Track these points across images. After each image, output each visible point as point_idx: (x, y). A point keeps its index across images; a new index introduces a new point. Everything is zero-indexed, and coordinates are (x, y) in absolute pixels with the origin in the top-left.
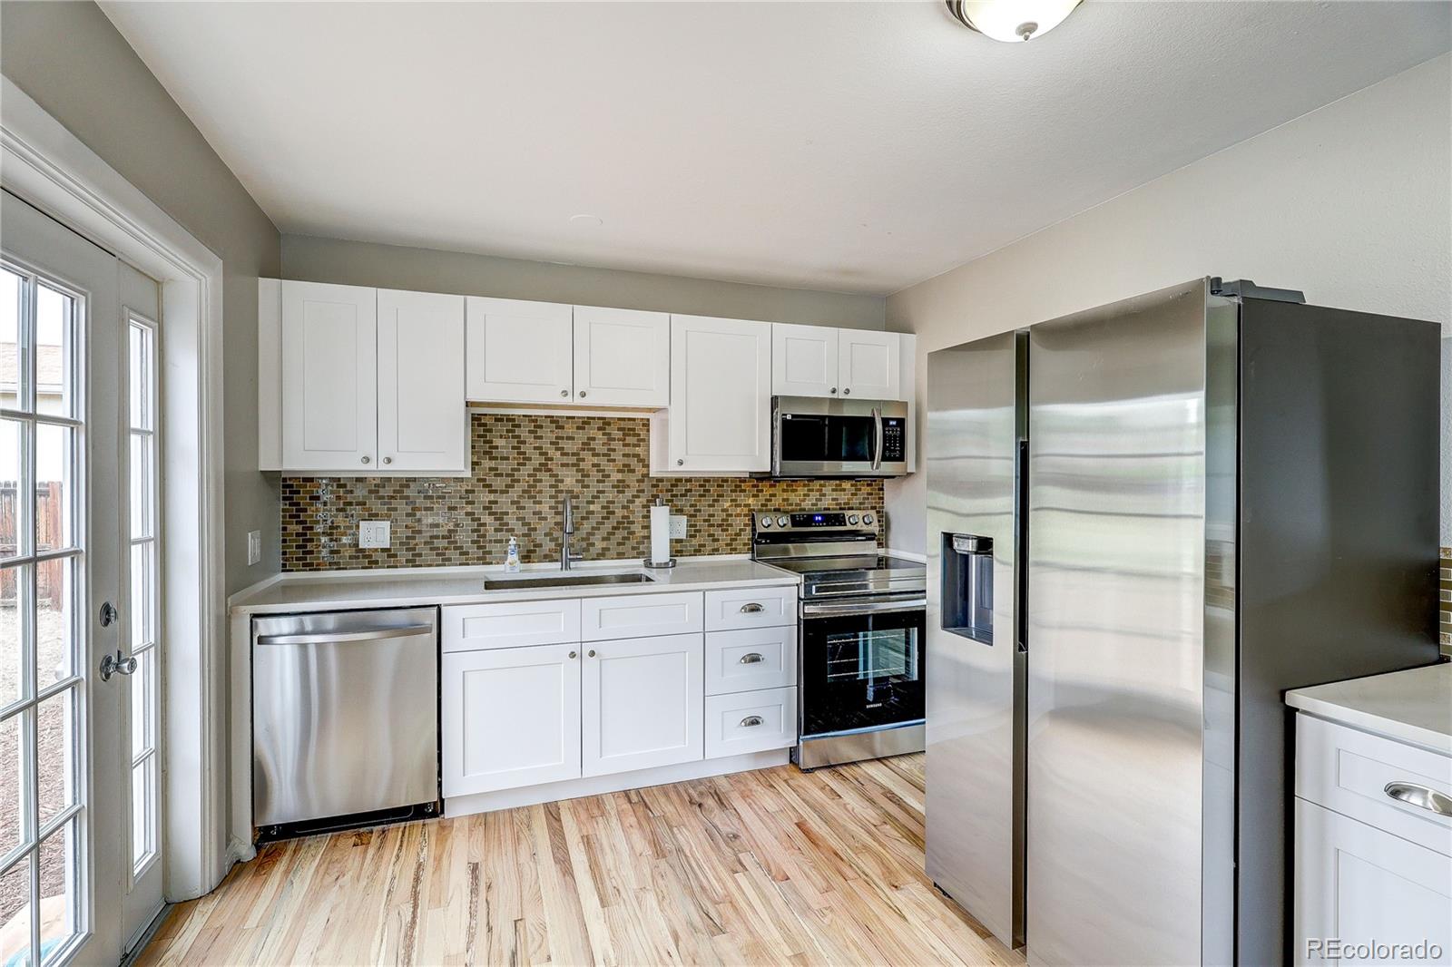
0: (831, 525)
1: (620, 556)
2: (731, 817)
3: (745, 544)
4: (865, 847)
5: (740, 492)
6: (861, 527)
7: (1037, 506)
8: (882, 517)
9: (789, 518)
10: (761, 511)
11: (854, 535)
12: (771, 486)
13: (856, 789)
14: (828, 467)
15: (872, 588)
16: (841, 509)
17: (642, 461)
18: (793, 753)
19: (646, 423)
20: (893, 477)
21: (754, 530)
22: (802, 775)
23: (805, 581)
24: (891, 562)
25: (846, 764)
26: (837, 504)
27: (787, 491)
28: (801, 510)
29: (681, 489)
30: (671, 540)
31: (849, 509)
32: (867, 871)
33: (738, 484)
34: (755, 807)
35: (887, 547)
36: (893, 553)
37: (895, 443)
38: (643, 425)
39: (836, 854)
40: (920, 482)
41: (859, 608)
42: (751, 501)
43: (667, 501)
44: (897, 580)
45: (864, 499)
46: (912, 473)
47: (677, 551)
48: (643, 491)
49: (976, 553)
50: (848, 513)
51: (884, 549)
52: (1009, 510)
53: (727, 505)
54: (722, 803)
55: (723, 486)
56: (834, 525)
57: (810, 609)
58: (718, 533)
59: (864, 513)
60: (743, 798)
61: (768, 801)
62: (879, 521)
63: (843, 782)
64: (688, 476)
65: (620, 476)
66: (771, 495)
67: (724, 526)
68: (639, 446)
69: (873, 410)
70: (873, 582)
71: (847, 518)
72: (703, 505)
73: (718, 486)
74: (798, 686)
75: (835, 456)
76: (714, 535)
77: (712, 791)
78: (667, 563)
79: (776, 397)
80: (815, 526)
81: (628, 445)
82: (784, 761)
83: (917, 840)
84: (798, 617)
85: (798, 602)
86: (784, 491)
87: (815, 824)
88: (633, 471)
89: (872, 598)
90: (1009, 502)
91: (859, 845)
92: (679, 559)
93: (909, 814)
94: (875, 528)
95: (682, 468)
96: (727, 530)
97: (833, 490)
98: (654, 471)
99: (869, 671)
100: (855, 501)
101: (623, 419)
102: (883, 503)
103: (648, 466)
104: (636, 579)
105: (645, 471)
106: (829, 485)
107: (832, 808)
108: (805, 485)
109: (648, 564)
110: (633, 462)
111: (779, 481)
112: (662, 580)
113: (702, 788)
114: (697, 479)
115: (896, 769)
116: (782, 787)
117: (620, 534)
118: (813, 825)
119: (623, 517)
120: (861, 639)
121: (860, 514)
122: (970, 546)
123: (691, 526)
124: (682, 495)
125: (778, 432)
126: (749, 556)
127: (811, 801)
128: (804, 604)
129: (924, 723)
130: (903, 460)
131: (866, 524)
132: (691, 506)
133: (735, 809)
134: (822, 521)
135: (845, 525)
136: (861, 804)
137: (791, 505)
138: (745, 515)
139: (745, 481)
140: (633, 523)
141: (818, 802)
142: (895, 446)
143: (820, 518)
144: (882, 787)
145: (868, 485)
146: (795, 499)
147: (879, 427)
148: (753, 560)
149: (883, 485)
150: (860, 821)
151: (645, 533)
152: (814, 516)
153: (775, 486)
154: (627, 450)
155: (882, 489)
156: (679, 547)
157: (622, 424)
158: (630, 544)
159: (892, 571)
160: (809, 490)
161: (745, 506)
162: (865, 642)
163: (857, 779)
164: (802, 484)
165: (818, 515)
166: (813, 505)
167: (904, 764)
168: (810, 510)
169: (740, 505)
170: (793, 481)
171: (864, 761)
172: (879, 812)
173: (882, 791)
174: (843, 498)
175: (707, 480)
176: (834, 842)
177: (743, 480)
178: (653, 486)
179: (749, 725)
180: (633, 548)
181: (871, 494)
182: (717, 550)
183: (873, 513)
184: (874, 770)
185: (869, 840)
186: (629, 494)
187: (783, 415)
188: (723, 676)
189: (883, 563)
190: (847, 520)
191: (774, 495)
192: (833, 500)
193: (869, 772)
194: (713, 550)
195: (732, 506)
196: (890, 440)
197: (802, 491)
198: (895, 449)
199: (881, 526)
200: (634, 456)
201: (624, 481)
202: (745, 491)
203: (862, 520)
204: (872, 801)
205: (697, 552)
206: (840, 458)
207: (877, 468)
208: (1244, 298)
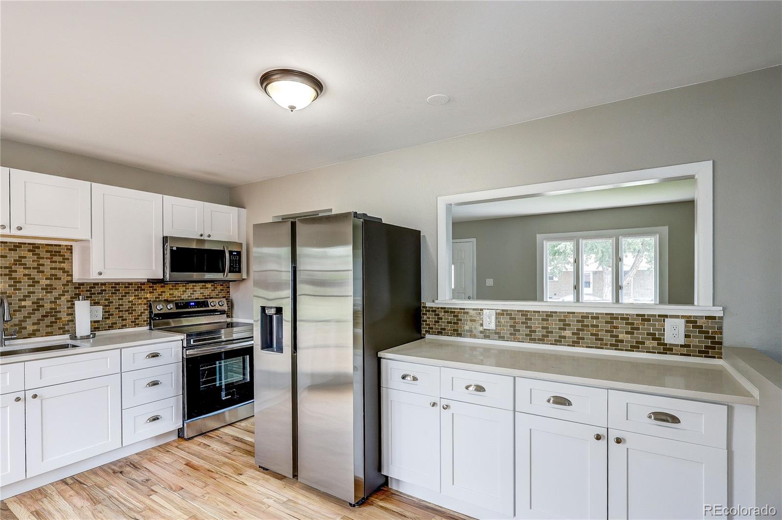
0: (201, 307)
1: (48, 334)
2: (144, 472)
3: (144, 321)
4: (225, 463)
5: (141, 290)
6: (217, 307)
7: (300, 294)
8: (229, 302)
9: (174, 304)
10: (155, 301)
11: (213, 312)
12: (162, 287)
13: (218, 440)
14: (196, 276)
15: (223, 338)
16: (205, 298)
17: (68, 272)
18: (180, 432)
19: (70, 249)
20: (235, 281)
21: (151, 312)
22: (186, 442)
23: (187, 337)
24: (234, 325)
25: (211, 431)
26: (203, 296)
27: (172, 289)
28: (181, 300)
29: (98, 289)
30: (91, 322)
31: (211, 298)
32: (225, 472)
33: (140, 286)
34: (159, 463)
35: (232, 317)
36: (235, 320)
37: (236, 264)
38: (67, 249)
39: (209, 471)
40: (250, 283)
41: (218, 348)
42: (148, 295)
43: (87, 297)
44: (237, 333)
45: (219, 292)
46: (244, 279)
47: (94, 328)
48: (68, 291)
49: (275, 314)
50: (210, 301)
51: (230, 319)
52: (289, 296)
53: (131, 299)
54: (137, 468)
55: (129, 287)
56: (202, 307)
57: (188, 352)
58: (125, 315)
59: (219, 300)
60: (150, 461)
61: (167, 458)
62: (227, 304)
63: (211, 439)
64: (103, 281)
65: (48, 282)
66: (162, 292)
67: (130, 311)
68: (64, 263)
69: (224, 247)
70: (224, 335)
71: (209, 303)
72: (115, 299)
73: (125, 287)
74: (183, 394)
75: (200, 270)
76: (123, 317)
77: (129, 464)
78: (89, 336)
79: (167, 237)
80: (191, 308)
81: (55, 262)
82: (175, 437)
83: (251, 453)
84: (183, 357)
85: (183, 349)
86: (170, 289)
87: (196, 461)
88: (60, 279)
89: (223, 343)
90: (289, 292)
91: (221, 464)
92: (97, 333)
93: (246, 444)
94: (225, 308)
95: (101, 277)
96: (132, 313)
97: (201, 288)
98: (77, 277)
99: (223, 381)
100: (214, 294)
101: (51, 245)
102: (229, 294)
103: (72, 275)
104: (65, 347)
105: (69, 278)
106: (198, 286)
107: (205, 452)
108: (183, 286)
109: (74, 337)
110: (60, 273)
111: (167, 284)
112: (85, 347)
113: (120, 464)
114: (110, 283)
115: (239, 427)
116: (174, 450)
117: (48, 320)
118: (196, 462)
119: (51, 309)
120: (218, 365)
121: (217, 301)
122: (273, 311)
123: (105, 312)
124: (98, 294)
125: (168, 256)
126: (148, 327)
127: (193, 452)
128: (186, 350)
129: (253, 402)
130: (240, 272)
131: (220, 306)
132: (106, 300)
133: (146, 468)
134: (195, 305)
135: (208, 307)
136: (221, 446)
137: (175, 297)
138: (144, 304)
139: (144, 284)
140: (60, 312)
141: (197, 452)
142: (236, 265)
143: (193, 304)
144: (232, 436)
145: (221, 285)
146: (176, 293)
147: (227, 255)
148: (151, 329)
149: (229, 285)
150: (221, 453)
151: (70, 318)
152: (190, 302)
153: (164, 287)
154: (54, 265)
155: (229, 287)
156: (96, 325)
157: (50, 248)
158: (56, 326)
159: (234, 328)
160: (186, 289)
161: (144, 298)
162: (220, 367)
163: (218, 436)
164: (182, 285)
165: (192, 302)
166: (188, 297)
167: (243, 424)
168: (186, 300)
169: (141, 298)
170: (176, 284)
171: (222, 427)
172: (230, 447)
173: (232, 438)
174: (207, 292)
175: (118, 284)
176: (207, 466)
177: (143, 284)
178: (76, 288)
179: (152, 421)
180: (60, 328)
181: (223, 290)
182: (126, 325)
183: (224, 300)
184: (227, 430)
185: (226, 460)
186: (55, 294)
187: (171, 247)
188: (134, 396)
189: (230, 325)
190: (209, 304)
191: (164, 292)
192: (201, 293)
193: (225, 432)
194: (122, 326)
195: (135, 299)
196: (233, 262)
197: (181, 289)
198: (236, 267)
199: (228, 306)
200: (60, 269)
201: (52, 285)
202: (144, 290)
203: (217, 304)
204: (227, 444)
205: (111, 327)
206: (203, 271)
207: (226, 276)
208: (364, 220)
